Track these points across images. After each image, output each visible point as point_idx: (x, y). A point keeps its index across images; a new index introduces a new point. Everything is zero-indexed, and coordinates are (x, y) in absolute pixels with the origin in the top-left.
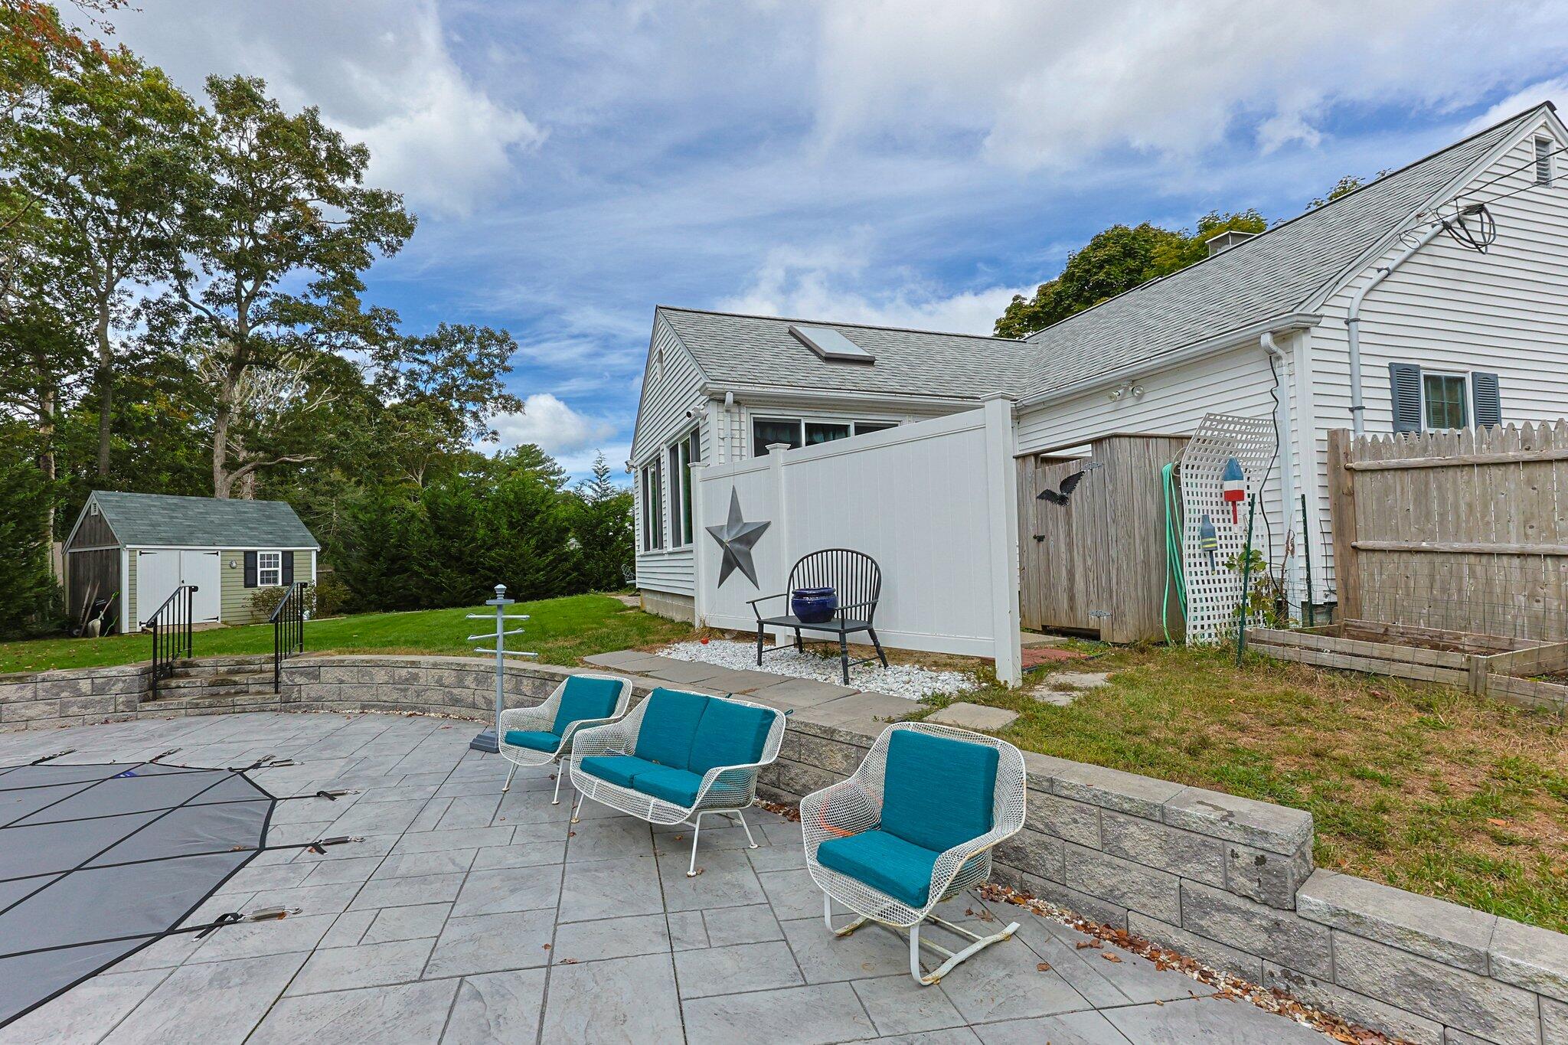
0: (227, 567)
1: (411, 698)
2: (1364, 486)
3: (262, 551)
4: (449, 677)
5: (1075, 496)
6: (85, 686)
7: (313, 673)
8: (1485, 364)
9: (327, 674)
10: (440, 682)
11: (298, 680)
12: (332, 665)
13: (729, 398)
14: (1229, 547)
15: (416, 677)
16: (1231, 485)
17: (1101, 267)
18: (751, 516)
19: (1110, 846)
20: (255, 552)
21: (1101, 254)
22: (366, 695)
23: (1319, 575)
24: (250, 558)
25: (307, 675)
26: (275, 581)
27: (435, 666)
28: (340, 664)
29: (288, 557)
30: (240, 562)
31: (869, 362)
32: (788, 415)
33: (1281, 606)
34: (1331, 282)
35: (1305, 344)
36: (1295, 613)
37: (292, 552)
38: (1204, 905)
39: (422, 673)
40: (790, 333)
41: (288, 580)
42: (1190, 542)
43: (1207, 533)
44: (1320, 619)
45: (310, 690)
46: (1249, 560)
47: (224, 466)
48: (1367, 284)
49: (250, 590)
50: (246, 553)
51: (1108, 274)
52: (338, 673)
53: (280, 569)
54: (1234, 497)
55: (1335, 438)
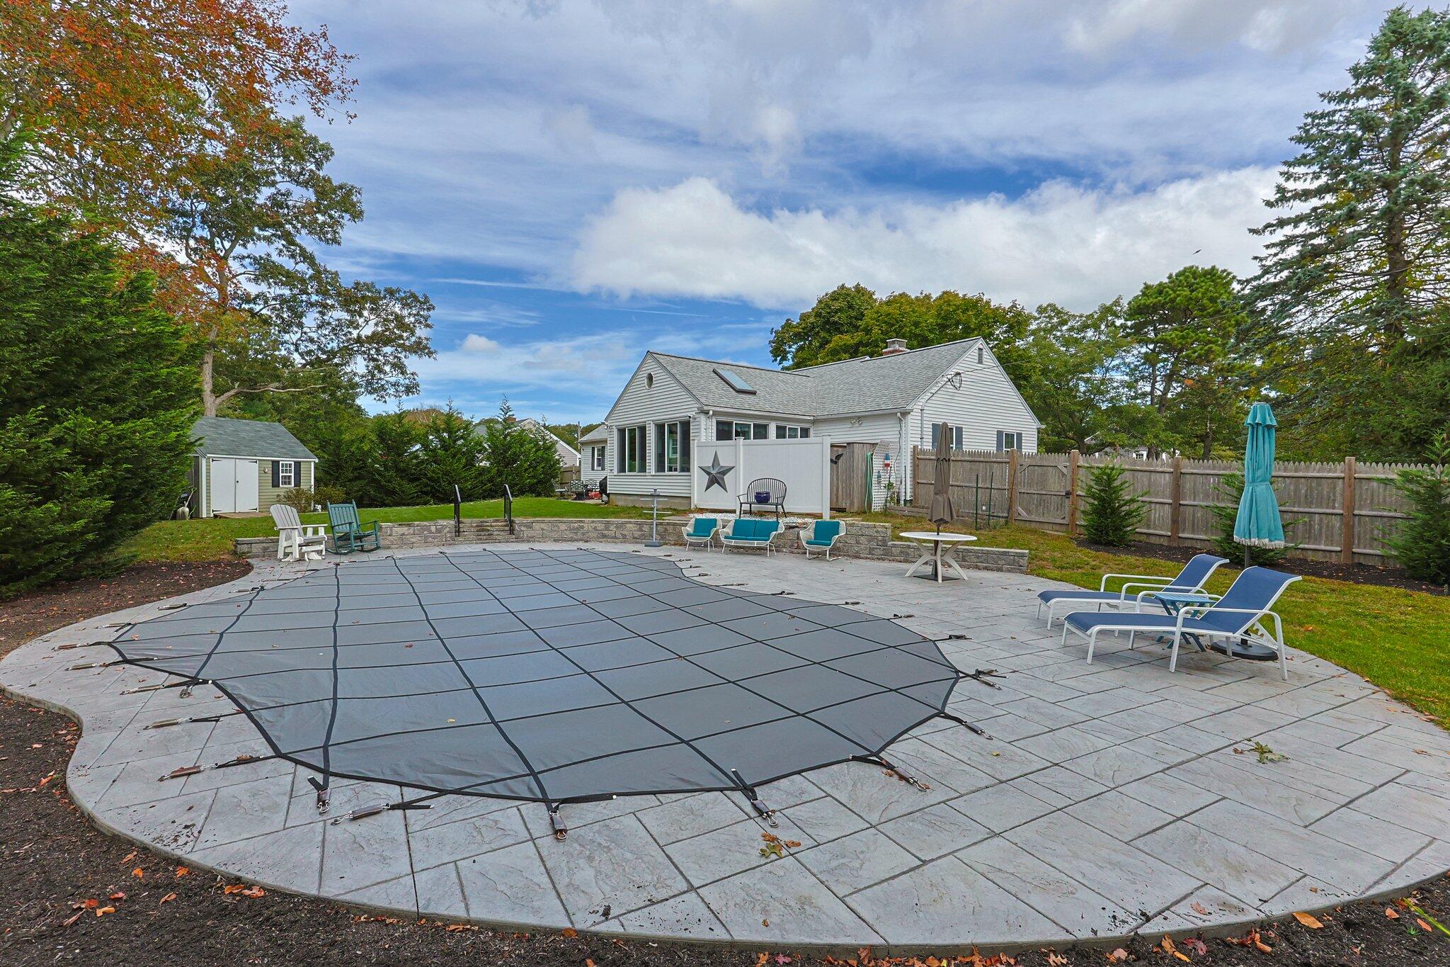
0: (262, 472)
1: (580, 536)
2: (922, 463)
3: (284, 461)
4: (600, 526)
5: (840, 462)
6: (433, 529)
7: (529, 526)
8: (959, 423)
9: (536, 526)
10: (595, 529)
11: (523, 528)
12: (538, 522)
13: (711, 413)
14: (885, 482)
15: (582, 527)
16: (887, 462)
17: (836, 313)
18: (724, 463)
19: (858, 542)
20: (278, 462)
21: (836, 305)
22: (555, 535)
23: (909, 491)
24: (275, 464)
25: (526, 526)
26: (290, 483)
27: (593, 522)
28: (543, 522)
29: (298, 464)
30: (269, 470)
31: (754, 393)
32: (729, 419)
33: (898, 501)
34: (916, 397)
35: (909, 417)
36: (902, 502)
37: (300, 462)
38: (873, 549)
39: (586, 525)
40: (714, 372)
41: (298, 483)
42: (874, 480)
43: (879, 477)
44: (908, 505)
45: (527, 533)
46: (890, 485)
47: (213, 391)
48: (927, 398)
49: (276, 489)
50: (273, 462)
51: (839, 318)
52: (543, 526)
53: (293, 475)
54: (887, 465)
55: (915, 447)
